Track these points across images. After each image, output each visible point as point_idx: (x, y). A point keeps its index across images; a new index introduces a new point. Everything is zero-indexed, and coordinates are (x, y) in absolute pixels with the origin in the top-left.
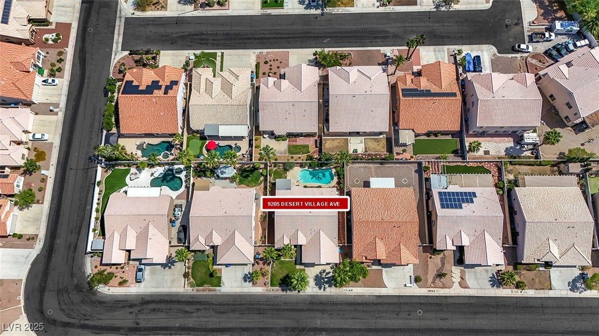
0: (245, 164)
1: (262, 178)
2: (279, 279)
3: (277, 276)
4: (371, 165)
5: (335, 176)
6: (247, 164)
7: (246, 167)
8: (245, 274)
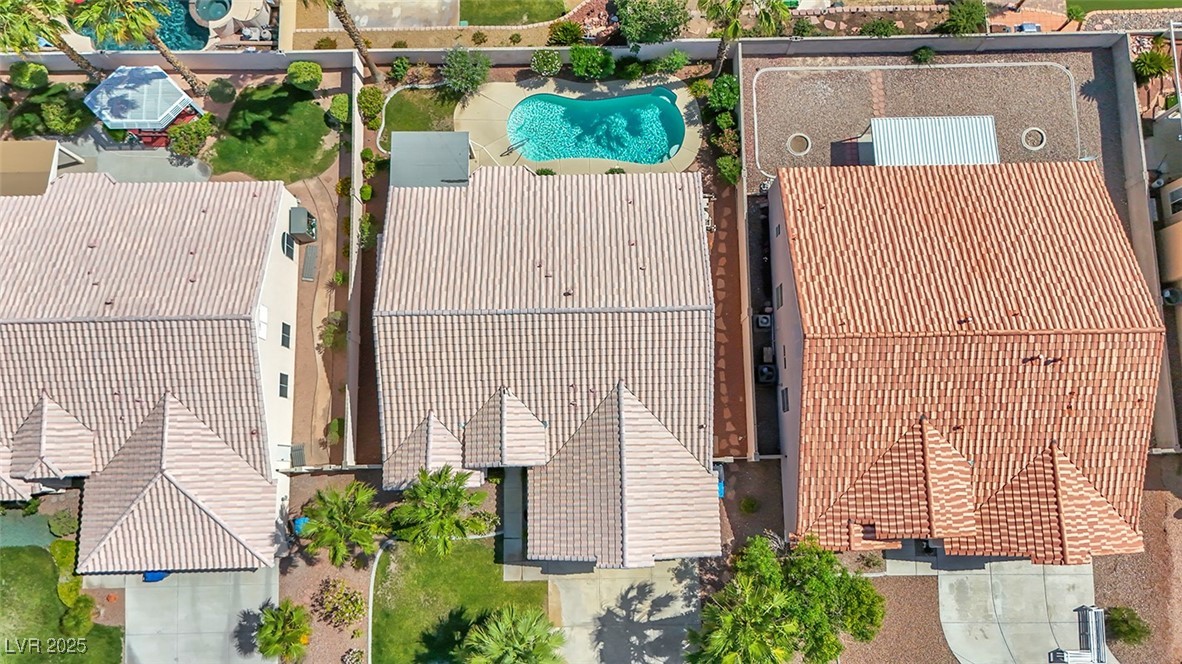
0: (246, 72)
1: (331, 139)
2: (416, 635)
3: (409, 623)
4: (867, 67)
5: (691, 123)
6: (256, 73)
7: (253, 83)
8: (247, 616)
